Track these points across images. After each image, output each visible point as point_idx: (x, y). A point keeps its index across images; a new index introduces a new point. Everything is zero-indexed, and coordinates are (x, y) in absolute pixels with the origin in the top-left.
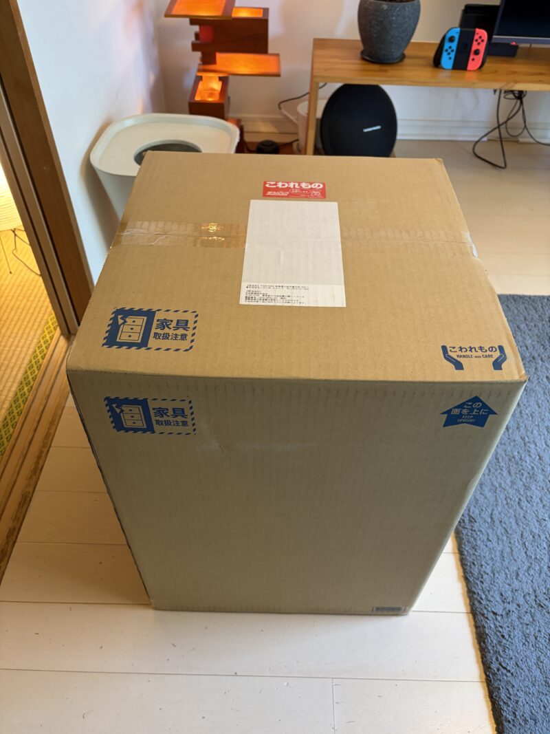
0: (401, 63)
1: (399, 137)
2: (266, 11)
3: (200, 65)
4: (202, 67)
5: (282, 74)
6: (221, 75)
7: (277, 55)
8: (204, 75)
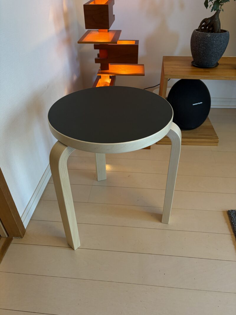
0: (216, 68)
1: (211, 107)
2: (137, 42)
3: (99, 70)
4: (100, 71)
5: (145, 74)
6: (111, 75)
7: (143, 65)
8: (102, 75)
